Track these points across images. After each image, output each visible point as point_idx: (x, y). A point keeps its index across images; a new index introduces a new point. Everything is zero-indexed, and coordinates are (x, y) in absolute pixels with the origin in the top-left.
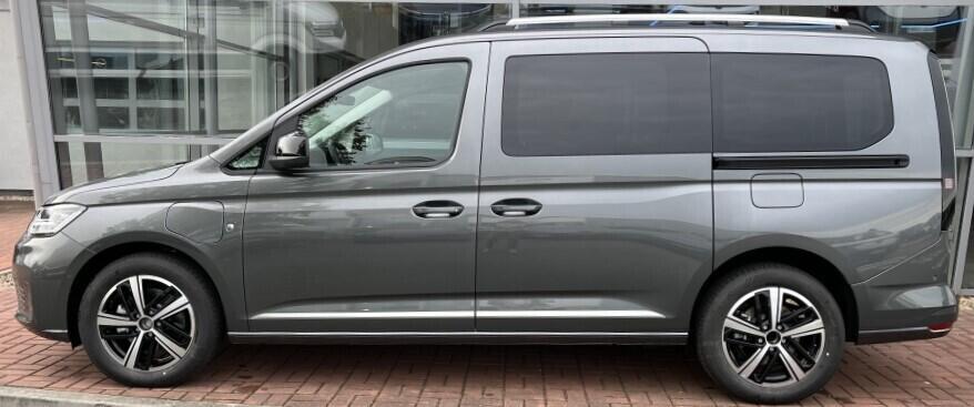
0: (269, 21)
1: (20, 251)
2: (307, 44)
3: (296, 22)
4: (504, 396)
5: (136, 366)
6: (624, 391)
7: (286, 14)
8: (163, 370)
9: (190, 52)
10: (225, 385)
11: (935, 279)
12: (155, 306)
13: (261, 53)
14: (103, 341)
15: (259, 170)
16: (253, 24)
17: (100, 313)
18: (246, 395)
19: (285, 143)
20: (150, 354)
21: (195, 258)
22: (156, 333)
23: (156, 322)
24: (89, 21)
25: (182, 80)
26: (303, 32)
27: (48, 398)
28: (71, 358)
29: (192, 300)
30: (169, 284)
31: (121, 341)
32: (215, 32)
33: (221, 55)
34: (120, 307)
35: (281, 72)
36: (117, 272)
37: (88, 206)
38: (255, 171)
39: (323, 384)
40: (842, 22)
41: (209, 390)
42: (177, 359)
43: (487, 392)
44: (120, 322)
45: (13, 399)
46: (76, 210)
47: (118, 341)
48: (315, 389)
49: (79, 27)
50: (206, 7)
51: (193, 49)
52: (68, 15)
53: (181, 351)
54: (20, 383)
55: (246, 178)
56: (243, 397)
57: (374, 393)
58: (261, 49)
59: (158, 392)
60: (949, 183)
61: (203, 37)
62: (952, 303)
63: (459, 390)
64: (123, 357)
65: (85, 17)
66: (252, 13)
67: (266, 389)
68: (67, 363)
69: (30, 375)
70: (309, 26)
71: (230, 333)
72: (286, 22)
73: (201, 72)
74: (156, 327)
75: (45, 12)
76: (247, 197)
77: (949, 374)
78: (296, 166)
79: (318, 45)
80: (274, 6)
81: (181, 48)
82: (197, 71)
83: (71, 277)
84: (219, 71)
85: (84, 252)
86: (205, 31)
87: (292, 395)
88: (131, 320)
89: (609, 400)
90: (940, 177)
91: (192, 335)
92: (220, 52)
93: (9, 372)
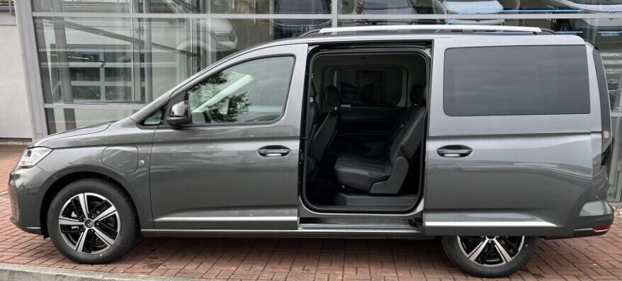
0: (188, 31)
1: (13, 177)
2: (212, 46)
3: (205, 32)
4: (316, 271)
5: (83, 251)
6: (395, 268)
7: (198, 26)
8: (100, 253)
9: (135, 51)
10: (140, 263)
11: (597, 197)
12: (95, 213)
13: (183, 52)
14: (62, 234)
15: (161, 126)
16: (177, 32)
17: (61, 217)
18: (152, 270)
19: (176, 109)
20: (92, 243)
21: (119, 181)
22: (95, 229)
23: (95, 223)
24: (66, 32)
25: (130, 69)
26: (209, 38)
27: (27, 271)
28: (46, 245)
29: (118, 208)
30: (104, 198)
31: (74, 234)
32: (150, 38)
33: (154, 53)
34: (73, 213)
35: (196, 63)
36: (71, 191)
37: (53, 149)
38: (158, 126)
39: (202, 263)
40: (538, 30)
41: (129, 266)
42: (109, 246)
43: (306, 269)
44: (73, 222)
45: (6, 271)
46: (46, 151)
47: (71, 235)
48: (196, 266)
49: (61, 35)
50: (145, 23)
51: (136, 49)
52: (53, 28)
53: (111, 241)
54: (11, 261)
55: (152, 131)
56: (149, 271)
57: (234, 269)
58: (182, 49)
59: (97, 267)
60: (606, 134)
61: (143, 41)
62: (609, 213)
63: (288, 267)
64: (75, 245)
65: (64, 29)
66: (177, 26)
67: (165, 266)
68: (43, 248)
69: (19, 256)
70: (213, 34)
71: (142, 230)
72: (198, 32)
73: (142, 64)
74: (96, 226)
75: (38, 26)
76: (152, 143)
77: (610, 258)
78: (183, 124)
79: (219, 46)
80: (191, 22)
81: (130, 48)
82: (139, 63)
83: (43, 194)
84: (153, 63)
85: (50, 178)
86: (144, 37)
87: (181, 270)
88: (80, 221)
89: (384, 274)
90: (600, 130)
91: (118, 230)
92: (154, 50)
93: (6, 254)
